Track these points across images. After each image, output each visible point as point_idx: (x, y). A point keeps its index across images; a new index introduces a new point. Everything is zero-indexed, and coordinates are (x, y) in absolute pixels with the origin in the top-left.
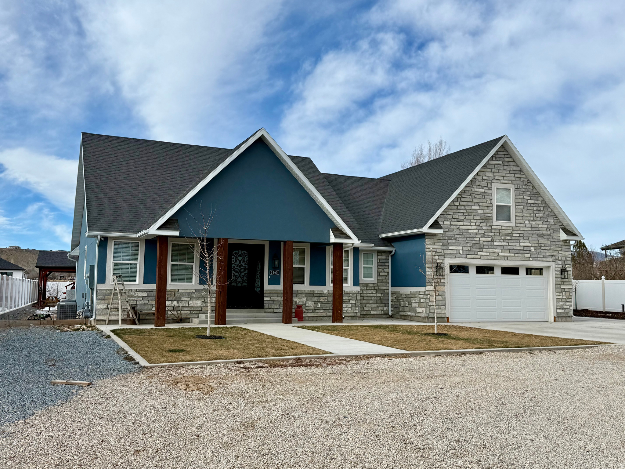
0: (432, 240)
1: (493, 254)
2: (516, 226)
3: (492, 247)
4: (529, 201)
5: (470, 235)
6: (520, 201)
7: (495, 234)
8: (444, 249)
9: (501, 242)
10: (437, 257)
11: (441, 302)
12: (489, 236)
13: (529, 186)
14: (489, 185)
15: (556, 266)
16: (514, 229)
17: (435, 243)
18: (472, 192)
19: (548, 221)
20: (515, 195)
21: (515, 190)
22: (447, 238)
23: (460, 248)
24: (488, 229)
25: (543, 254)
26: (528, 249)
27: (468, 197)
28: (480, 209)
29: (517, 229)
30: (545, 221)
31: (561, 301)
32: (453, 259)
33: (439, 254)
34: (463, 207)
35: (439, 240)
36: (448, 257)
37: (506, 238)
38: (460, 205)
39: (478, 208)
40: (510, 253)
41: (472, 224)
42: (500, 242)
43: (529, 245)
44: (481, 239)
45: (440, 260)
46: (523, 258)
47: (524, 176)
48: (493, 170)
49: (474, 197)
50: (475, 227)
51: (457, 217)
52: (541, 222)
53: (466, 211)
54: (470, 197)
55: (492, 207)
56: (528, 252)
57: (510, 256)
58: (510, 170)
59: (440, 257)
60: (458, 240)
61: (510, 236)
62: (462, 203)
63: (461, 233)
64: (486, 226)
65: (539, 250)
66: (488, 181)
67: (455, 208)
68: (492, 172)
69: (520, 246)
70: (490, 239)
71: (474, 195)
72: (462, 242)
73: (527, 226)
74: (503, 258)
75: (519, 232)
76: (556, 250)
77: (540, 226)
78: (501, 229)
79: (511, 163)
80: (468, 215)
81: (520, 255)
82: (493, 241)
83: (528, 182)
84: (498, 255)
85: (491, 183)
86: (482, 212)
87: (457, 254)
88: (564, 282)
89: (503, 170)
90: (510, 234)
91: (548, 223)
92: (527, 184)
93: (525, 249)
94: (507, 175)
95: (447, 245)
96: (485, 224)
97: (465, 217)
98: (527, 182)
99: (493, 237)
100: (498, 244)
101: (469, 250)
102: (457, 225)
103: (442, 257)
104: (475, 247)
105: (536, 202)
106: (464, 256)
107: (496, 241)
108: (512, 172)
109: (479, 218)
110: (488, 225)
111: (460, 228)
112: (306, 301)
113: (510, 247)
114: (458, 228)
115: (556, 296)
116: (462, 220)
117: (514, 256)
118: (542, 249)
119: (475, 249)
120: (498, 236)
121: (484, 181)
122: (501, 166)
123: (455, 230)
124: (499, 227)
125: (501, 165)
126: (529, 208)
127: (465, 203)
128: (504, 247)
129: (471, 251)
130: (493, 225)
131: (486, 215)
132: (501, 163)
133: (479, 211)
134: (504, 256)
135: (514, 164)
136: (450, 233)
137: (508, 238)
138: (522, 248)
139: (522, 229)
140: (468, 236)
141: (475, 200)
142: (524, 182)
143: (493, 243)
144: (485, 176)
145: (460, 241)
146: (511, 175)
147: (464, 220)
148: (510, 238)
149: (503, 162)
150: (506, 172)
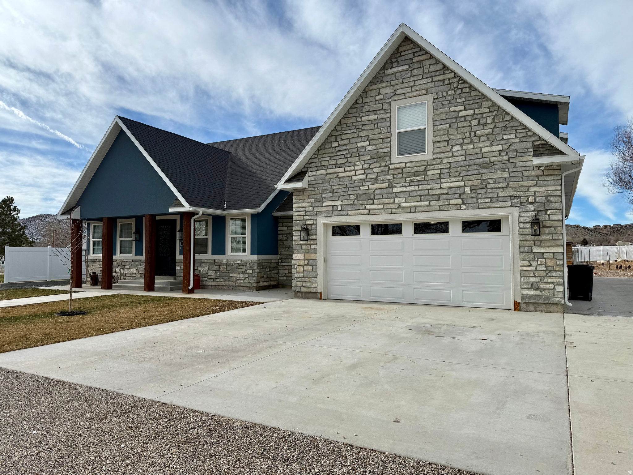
0: (301, 197)
1: (389, 206)
2: (434, 159)
3: (389, 196)
4: (461, 114)
5: (355, 183)
6: (443, 117)
7: (395, 176)
8: (316, 207)
9: (405, 186)
10: (307, 218)
11: (311, 273)
12: (384, 181)
13: (462, 89)
14: (386, 107)
15: (523, 214)
16: (429, 164)
17: (304, 199)
18: (358, 123)
19: (503, 139)
20: (434, 110)
21: (434, 102)
22: (320, 191)
23: (339, 203)
24: (382, 171)
25: (491, 195)
26: (459, 192)
27: (352, 131)
28: (370, 145)
29: (435, 163)
30: (498, 139)
31: (532, 275)
32: (328, 218)
33: (309, 213)
34: (344, 148)
35: (310, 196)
36: (322, 215)
37: (414, 179)
38: (339, 145)
39: (367, 143)
40: (421, 201)
41: (357, 168)
42: (403, 186)
43: (462, 184)
44: (371, 187)
45: (310, 221)
46: (447, 206)
47: (452, 75)
48: (393, 83)
49: (360, 130)
50: (363, 172)
51: (335, 162)
52: (488, 143)
53: (349, 151)
54: (355, 131)
55: (390, 138)
56: (457, 196)
57: (419, 206)
58: (424, 73)
59: (310, 217)
60: (337, 193)
61: (422, 175)
62: (342, 143)
63: (341, 183)
64: (380, 166)
65: (484, 191)
66: (385, 101)
67: (333, 150)
68: (391, 86)
69: (441, 188)
70: (386, 185)
71: (361, 126)
72: (342, 194)
73: (456, 154)
74: (408, 210)
75: (440, 166)
76: (521, 187)
77: (484, 150)
78: (405, 167)
79: (428, 62)
80: (351, 157)
81: (440, 203)
82: (391, 186)
83: (460, 82)
84: (399, 207)
85: (389, 103)
86: (373, 147)
87: (334, 211)
88: (541, 241)
89: (411, 76)
90: (423, 173)
91: (502, 142)
92: (457, 87)
93: (452, 191)
94: (417, 83)
95: (321, 201)
96: (378, 165)
97: (347, 160)
98: (458, 84)
99: (391, 181)
100: (399, 190)
101: (351, 204)
102: (336, 173)
103: (314, 217)
104: (361, 198)
105: (477, 111)
106: (344, 213)
107: (396, 187)
108: (429, 75)
109: (368, 157)
110: (383, 164)
111: (339, 176)
112: (208, 271)
113: (420, 192)
114: (337, 177)
115: (521, 266)
116: (342, 165)
117: (429, 205)
118: (490, 188)
119: (361, 202)
120: (400, 178)
121: (377, 102)
122: (407, 72)
123: (332, 180)
124: (401, 164)
125: (407, 70)
126: (461, 125)
127: (347, 142)
128: (411, 193)
129: (355, 205)
130: (391, 164)
131: (380, 151)
132: (406, 67)
133: (368, 148)
134: (410, 207)
135: (432, 61)
136: (325, 185)
137: (419, 178)
138: (445, 191)
139: (445, 161)
140: (351, 185)
141: (361, 134)
142: (452, 85)
143: (391, 189)
144: (380, 94)
145: (339, 194)
146: (425, 81)
147: (346, 164)
148: (423, 178)
149: (411, 65)
150: (415, 78)
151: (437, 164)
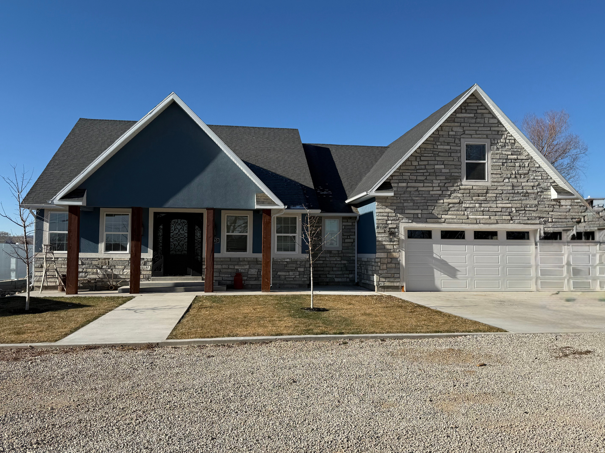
0: (384, 204)
1: (460, 217)
2: (492, 185)
3: (460, 209)
4: (509, 157)
5: (432, 197)
6: (498, 157)
7: (464, 195)
8: (398, 213)
9: (472, 203)
10: (389, 222)
11: (394, 270)
12: (456, 198)
13: (509, 140)
14: (457, 141)
16: (489, 189)
17: (387, 206)
18: (435, 150)
19: (534, 178)
20: (491, 151)
21: (491, 145)
22: (402, 201)
23: (420, 211)
24: (454, 190)
25: (528, 215)
26: (508, 211)
27: (430, 155)
28: (445, 168)
29: (492, 189)
30: (531, 178)
32: (409, 223)
33: (392, 218)
34: (423, 167)
35: (392, 204)
36: (404, 221)
37: (478, 199)
38: (419, 165)
39: (443, 166)
40: (483, 215)
41: (434, 185)
42: (470, 203)
43: (510, 205)
44: (446, 201)
45: (393, 225)
46: (502, 221)
47: (503, 129)
48: (462, 124)
49: (437, 155)
50: (439, 188)
51: (415, 178)
52: (526, 180)
53: (427, 171)
54: (433, 155)
55: (461, 165)
56: (507, 213)
57: (483, 219)
58: (484, 123)
59: (393, 221)
60: (417, 203)
61: (484, 197)
62: (421, 163)
63: (421, 196)
64: (453, 186)
65: (523, 212)
66: (456, 137)
67: (413, 168)
68: (460, 126)
69: (497, 207)
70: (457, 201)
71: (437, 153)
72: (421, 204)
73: (506, 184)
74: (475, 221)
75: (496, 191)
76: (545, 211)
77: (523, 184)
78: (472, 189)
79: (487, 115)
80: (429, 175)
81: (497, 217)
82: (461, 202)
83: (508, 135)
84: (468, 218)
85: (460, 140)
86: (447, 171)
87: (415, 218)
89: (476, 123)
90: (484, 195)
91: (534, 181)
93: (504, 210)
94: (480, 129)
95: (402, 209)
96: (451, 184)
97: (425, 177)
99: (461, 198)
100: (467, 205)
101: (430, 213)
102: (416, 187)
103: (397, 222)
104: (438, 210)
105: (519, 157)
106: (424, 220)
107: (465, 203)
108: (488, 125)
109: (444, 178)
110: (456, 185)
111: (419, 190)
112: (248, 269)
113: (483, 208)
114: (417, 190)
116: (422, 182)
117: (489, 219)
118: (527, 210)
119: (438, 213)
120: (468, 197)
121: (450, 136)
122: (473, 119)
123: (412, 192)
124: (469, 186)
126: (509, 164)
127: (426, 163)
128: (476, 209)
129: (432, 214)
130: (462, 185)
131: (453, 174)
132: (472, 115)
133: (443, 171)
134: (476, 219)
135: (491, 116)
136: (407, 196)
137: (481, 198)
138: (499, 210)
139: (499, 188)
140: (429, 199)
141: (438, 158)
142: (503, 135)
143: (461, 205)
144: (452, 131)
145: (419, 204)
146: (486, 129)
147: (425, 181)
148: (484, 199)
149: (476, 115)
150: (479, 125)
151: (494, 190)
